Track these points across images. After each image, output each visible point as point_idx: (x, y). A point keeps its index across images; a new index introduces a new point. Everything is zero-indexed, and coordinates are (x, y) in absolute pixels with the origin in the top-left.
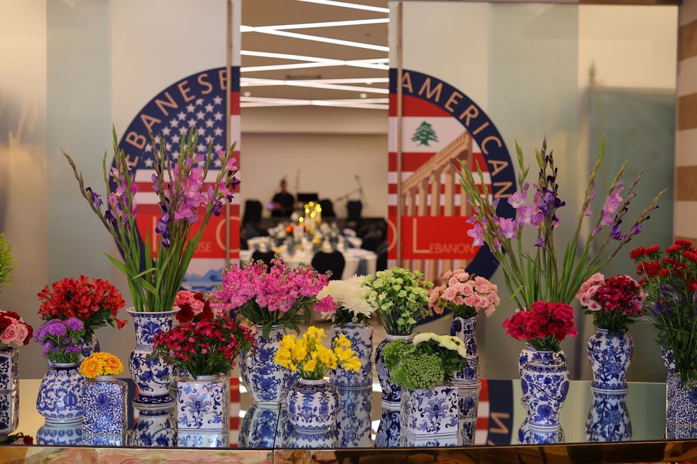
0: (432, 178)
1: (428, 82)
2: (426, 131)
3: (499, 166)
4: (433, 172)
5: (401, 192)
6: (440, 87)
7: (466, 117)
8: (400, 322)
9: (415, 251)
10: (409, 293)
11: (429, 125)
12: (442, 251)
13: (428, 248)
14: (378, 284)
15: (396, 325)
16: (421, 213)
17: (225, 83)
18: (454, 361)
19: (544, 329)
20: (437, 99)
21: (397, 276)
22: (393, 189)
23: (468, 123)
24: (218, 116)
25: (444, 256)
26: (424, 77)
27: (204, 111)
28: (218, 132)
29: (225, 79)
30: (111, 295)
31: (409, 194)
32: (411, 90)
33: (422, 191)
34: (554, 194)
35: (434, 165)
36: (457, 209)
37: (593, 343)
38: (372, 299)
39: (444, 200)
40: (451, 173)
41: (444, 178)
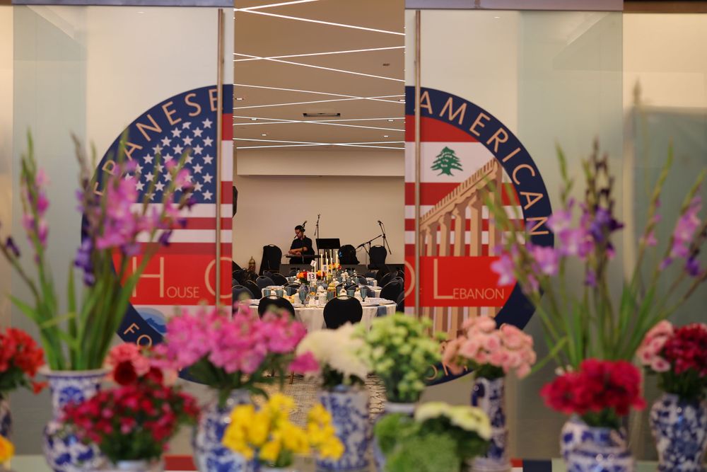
0: (456, 212)
1: (450, 101)
2: (448, 158)
3: (532, 198)
4: (456, 205)
5: (419, 229)
6: (464, 106)
7: (494, 140)
8: (403, 387)
9: (436, 297)
10: (414, 347)
11: (452, 152)
12: (467, 297)
13: (452, 294)
14: (374, 336)
15: (396, 392)
16: (443, 253)
17: (216, 103)
18: (473, 444)
19: (600, 400)
20: (461, 122)
21: (398, 324)
22: (410, 225)
23: (496, 150)
24: (208, 142)
25: (470, 303)
26: (445, 96)
27: (192, 135)
28: (208, 159)
29: (215, 99)
30: (27, 350)
31: (428, 230)
32: (431, 112)
33: (443, 227)
34: (609, 212)
35: (457, 197)
36: (485, 248)
37: (660, 413)
38: (365, 355)
39: (469, 238)
40: (477, 207)
41: (470, 213)
